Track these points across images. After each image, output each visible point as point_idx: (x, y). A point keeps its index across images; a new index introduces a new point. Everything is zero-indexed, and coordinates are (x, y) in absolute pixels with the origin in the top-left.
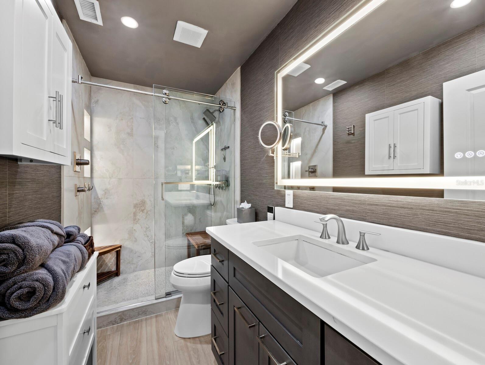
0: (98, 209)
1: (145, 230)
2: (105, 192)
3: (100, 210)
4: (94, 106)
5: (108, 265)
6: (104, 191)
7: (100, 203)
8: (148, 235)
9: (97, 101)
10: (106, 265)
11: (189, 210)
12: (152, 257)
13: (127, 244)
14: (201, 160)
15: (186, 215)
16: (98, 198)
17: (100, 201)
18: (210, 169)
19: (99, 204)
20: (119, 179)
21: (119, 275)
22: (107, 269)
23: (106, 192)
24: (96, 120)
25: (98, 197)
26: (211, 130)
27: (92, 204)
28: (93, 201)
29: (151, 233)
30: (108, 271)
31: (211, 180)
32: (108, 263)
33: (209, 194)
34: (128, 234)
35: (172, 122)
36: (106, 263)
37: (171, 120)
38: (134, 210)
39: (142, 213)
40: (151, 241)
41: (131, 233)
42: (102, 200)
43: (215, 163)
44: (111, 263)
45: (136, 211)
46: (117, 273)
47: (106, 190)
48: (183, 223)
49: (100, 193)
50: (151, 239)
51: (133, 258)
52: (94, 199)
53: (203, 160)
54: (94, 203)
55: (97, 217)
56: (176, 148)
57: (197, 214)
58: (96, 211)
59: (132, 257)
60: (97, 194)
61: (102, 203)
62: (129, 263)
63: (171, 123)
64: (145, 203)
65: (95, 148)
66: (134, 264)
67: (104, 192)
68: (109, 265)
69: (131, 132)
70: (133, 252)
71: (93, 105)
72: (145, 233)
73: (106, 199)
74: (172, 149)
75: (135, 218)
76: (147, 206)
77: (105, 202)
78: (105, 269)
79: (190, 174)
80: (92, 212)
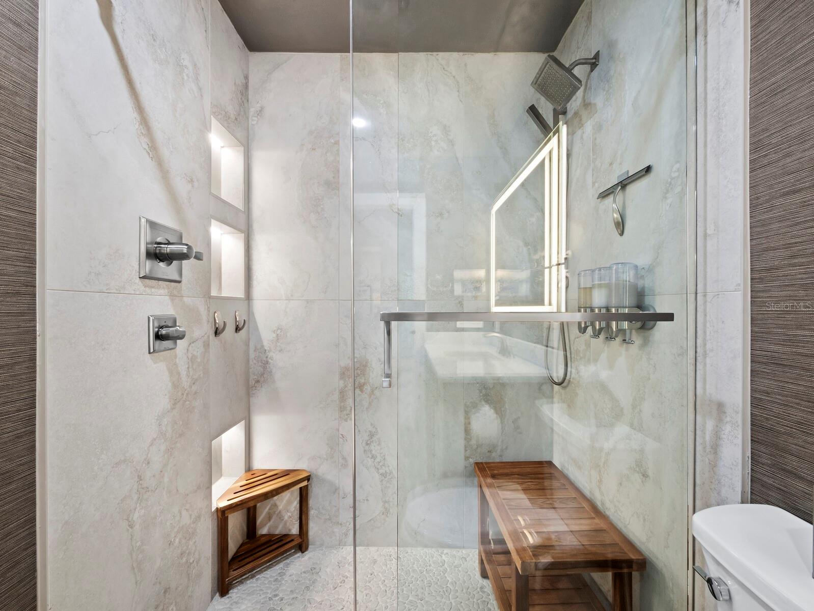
0: (262, 375)
1: (367, 438)
2: (277, 335)
3: (267, 379)
4: (254, 122)
5: (283, 517)
6: (274, 332)
7: (267, 362)
8: (373, 452)
9: (260, 111)
10: (280, 517)
11: (484, 391)
12: (383, 514)
13: (324, 471)
14: (521, 243)
15: (475, 406)
16: (261, 350)
17: (267, 357)
18: (547, 271)
19: (265, 364)
20: (308, 301)
21: (307, 549)
22: (280, 527)
23: (280, 334)
24: (260, 158)
25: (263, 346)
26: (550, 152)
27: (251, 362)
28: (252, 355)
29: (381, 449)
30: (284, 532)
31: (550, 304)
32: (283, 513)
33: (547, 346)
34: (328, 444)
35: (436, 141)
36: (280, 512)
37: (435, 135)
38: (342, 383)
39: (360, 393)
40: (381, 471)
41: (334, 441)
42: (271, 354)
43: (567, 249)
44: (289, 514)
45: (346, 386)
46: (301, 544)
47: (279, 331)
48: (467, 431)
49: (266, 335)
50: (381, 464)
51: (338, 510)
52: (255, 351)
53: (526, 244)
54: (255, 361)
55: (261, 397)
56: (448, 212)
57: (507, 406)
58: (258, 381)
59: (336, 507)
60: (260, 339)
61: (270, 361)
62: (330, 519)
63: (433, 143)
64: (365, 366)
65: (256, 227)
66: (341, 524)
67: (274, 335)
68: (286, 518)
69: (334, 177)
70: (339, 494)
71: (253, 120)
72: (367, 448)
73: (280, 351)
74: (438, 216)
75: (342, 404)
76: (371, 373)
77: (278, 360)
78: (277, 527)
79: (484, 289)
80: (250, 383)
